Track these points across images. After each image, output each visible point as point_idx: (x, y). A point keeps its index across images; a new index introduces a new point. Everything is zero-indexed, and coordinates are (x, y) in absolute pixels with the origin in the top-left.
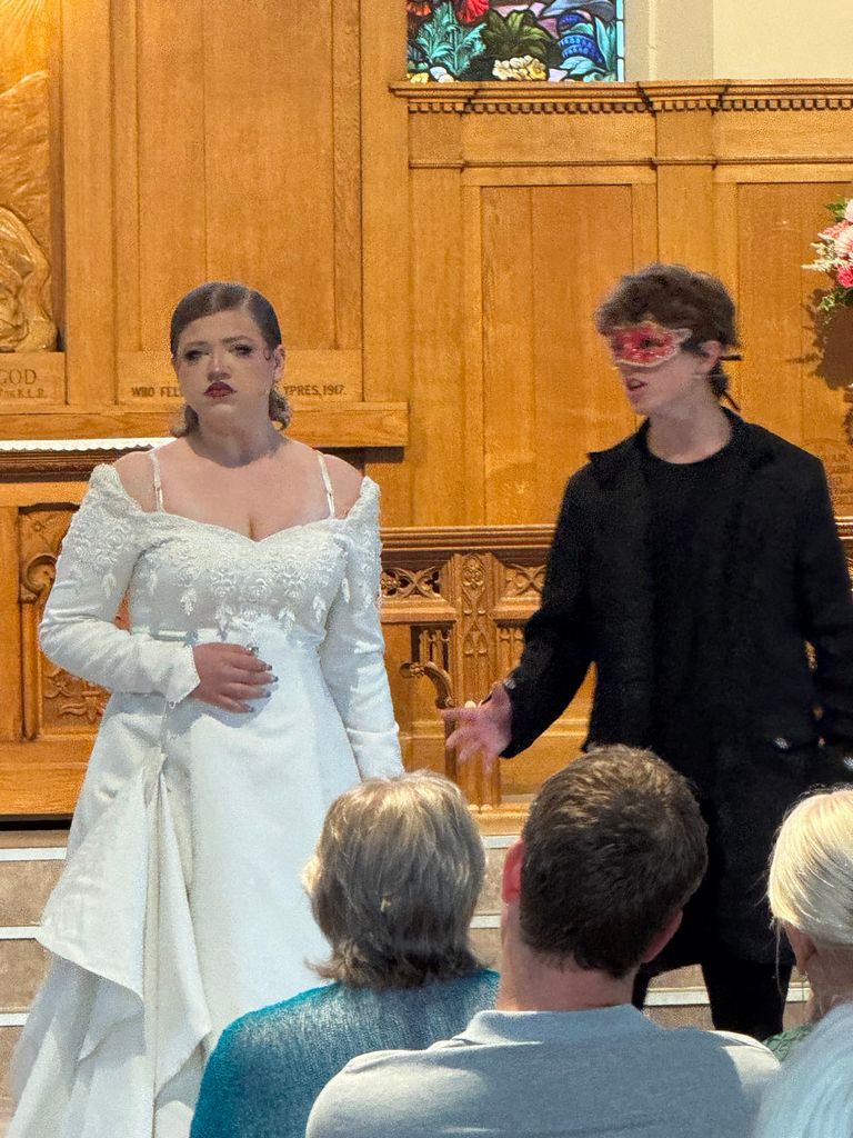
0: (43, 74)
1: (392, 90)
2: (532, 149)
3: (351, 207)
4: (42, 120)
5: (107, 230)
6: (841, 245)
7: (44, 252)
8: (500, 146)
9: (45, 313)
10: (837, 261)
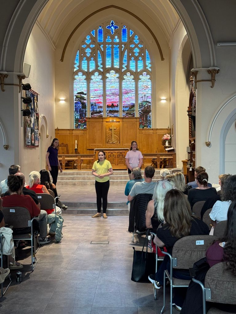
0: (119, 128)
2: (146, 132)
3: (136, 135)
4: (119, 130)
5: (122, 137)
7: (119, 138)
8: (144, 132)
9: (119, 141)
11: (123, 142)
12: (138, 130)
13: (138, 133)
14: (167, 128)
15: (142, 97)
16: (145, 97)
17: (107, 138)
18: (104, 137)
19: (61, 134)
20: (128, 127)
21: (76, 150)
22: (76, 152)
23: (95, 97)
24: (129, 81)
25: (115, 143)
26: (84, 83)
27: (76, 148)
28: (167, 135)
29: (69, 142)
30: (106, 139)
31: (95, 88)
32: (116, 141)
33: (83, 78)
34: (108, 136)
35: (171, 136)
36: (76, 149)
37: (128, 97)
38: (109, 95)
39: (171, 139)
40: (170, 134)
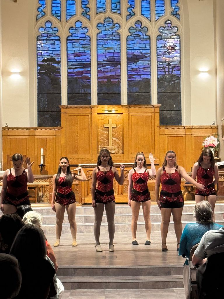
0: (121, 125)
1: (158, 127)
2: (173, 133)
3: (153, 139)
4: (121, 130)
5: (128, 141)
6: (205, 143)
7: (121, 143)
8: (169, 132)
9: (121, 150)
10: (205, 145)
11: (129, 151)
12: (157, 129)
13: (157, 134)
14: (212, 125)
15: (164, 68)
16: (169, 67)
17: (100, 143)
18: (95, 142)
19: (13, 137)
20: (138, 123)
21: (42, 168)
22: (42, 170)
23: (76, 68)
24: (139, 38)
25: (114, 153)
26: (56, 42)
27: (42, 162)
28: (212, 137)
29: (28, 152)
30: (98, 146)
31: (76, 52)
32: (117, 150)
33: (54, 32)
34: (101, 140)
35: (218, 141)
36: (42, 166)
37: (137, 67)
38: (102, 64)
39: (218, 146)
40: (217, 135)
